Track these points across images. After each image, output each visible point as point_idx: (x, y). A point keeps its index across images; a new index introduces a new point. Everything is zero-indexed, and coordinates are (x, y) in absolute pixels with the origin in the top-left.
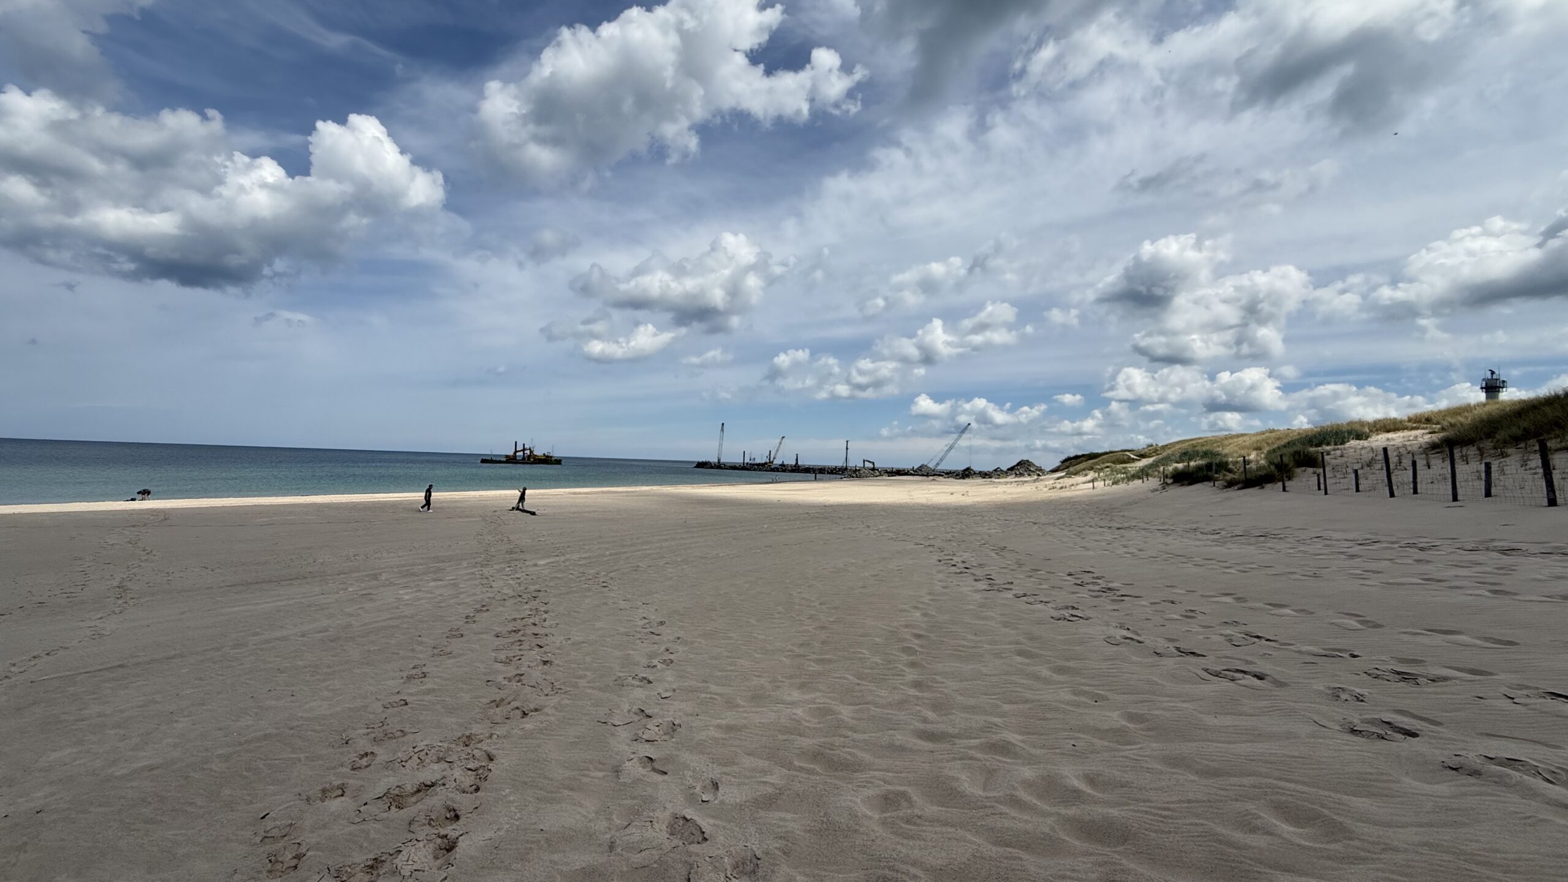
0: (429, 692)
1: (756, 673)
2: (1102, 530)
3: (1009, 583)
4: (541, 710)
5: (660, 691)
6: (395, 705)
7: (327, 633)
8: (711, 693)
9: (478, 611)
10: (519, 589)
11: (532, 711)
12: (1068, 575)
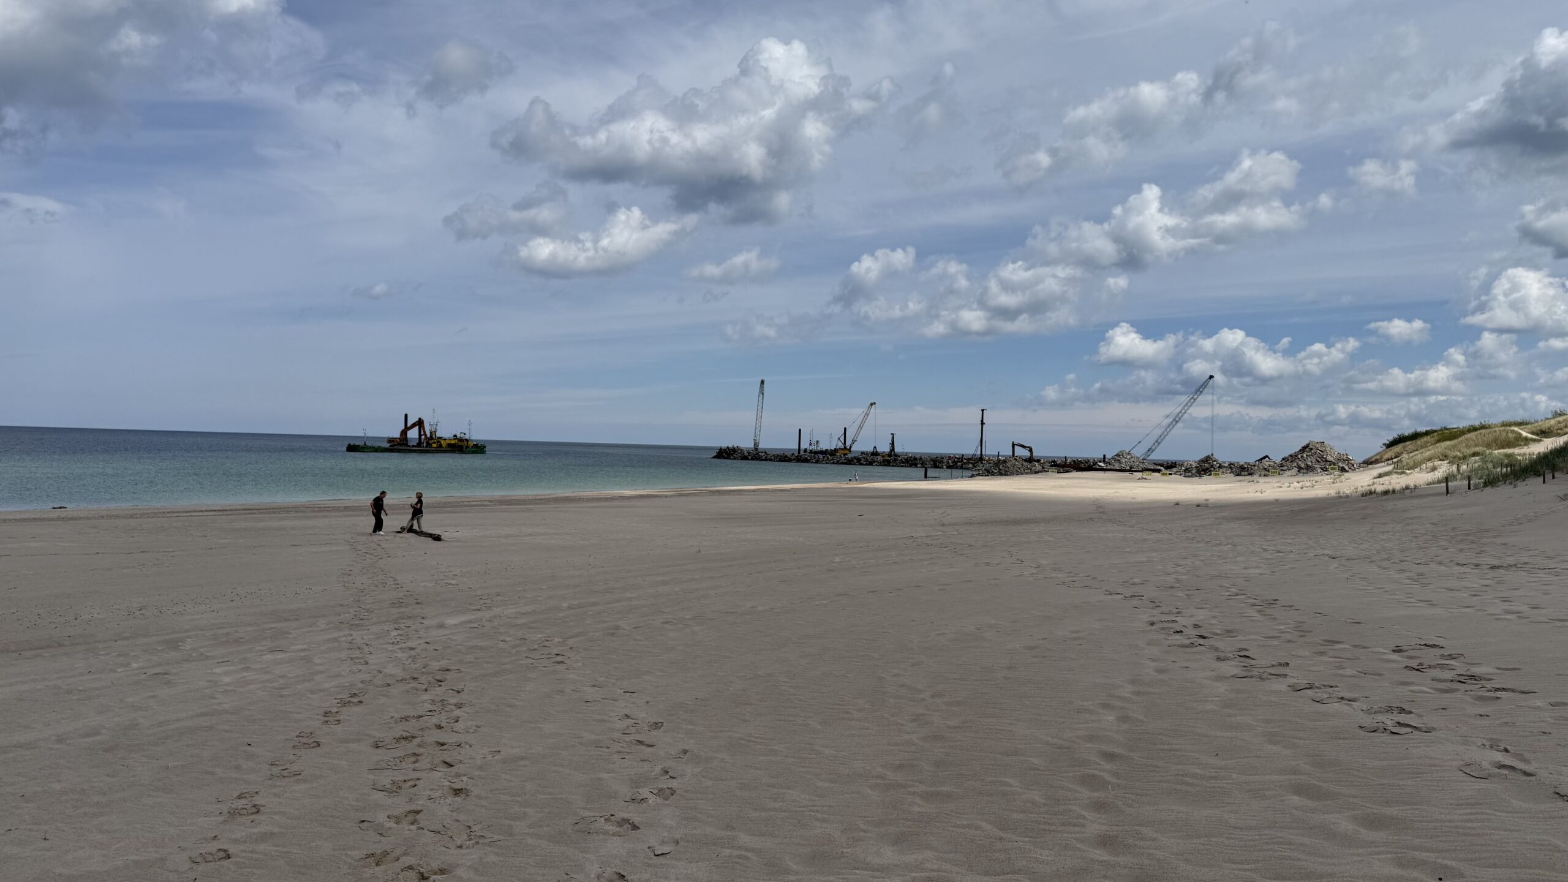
0: (264, 837)
1: (819, 815)
2: (1463, 569)
3: (1280, 665)
4: (449, 872)
5: (653, 842)
6: (210, 858)
7: (98, 737)
8: (739, 848)
9: (344, 704)
10: (414, 666)
11: (436, 873)
12: (1394, 651)
